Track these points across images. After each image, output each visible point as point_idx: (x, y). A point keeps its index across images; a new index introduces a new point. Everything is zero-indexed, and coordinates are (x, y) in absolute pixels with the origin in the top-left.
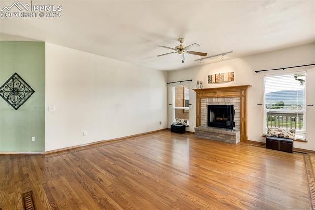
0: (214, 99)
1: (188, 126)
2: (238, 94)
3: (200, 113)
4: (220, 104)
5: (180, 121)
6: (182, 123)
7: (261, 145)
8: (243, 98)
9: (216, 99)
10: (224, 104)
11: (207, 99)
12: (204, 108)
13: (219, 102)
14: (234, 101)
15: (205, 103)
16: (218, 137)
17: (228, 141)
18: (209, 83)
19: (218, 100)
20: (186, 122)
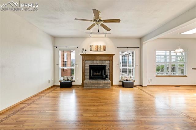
0: (94, 61)
1: (74, 81)
2: (108, 58)
3: (85, 71)
4: (98, 64)
5: (68, 78)
6: (70, 79)
7: (119, 86)
8: (111, 61)
9: (96, 61)
10: (100, 64)
11: (90, 62)
12: (88, 67)
13: (97, 63)
14: (107, 63)
15: (88, 63)
16: (100, 85)
17: (106, 87)
18: (90, 50)
19: (97, 62)
20: (72, 78)
